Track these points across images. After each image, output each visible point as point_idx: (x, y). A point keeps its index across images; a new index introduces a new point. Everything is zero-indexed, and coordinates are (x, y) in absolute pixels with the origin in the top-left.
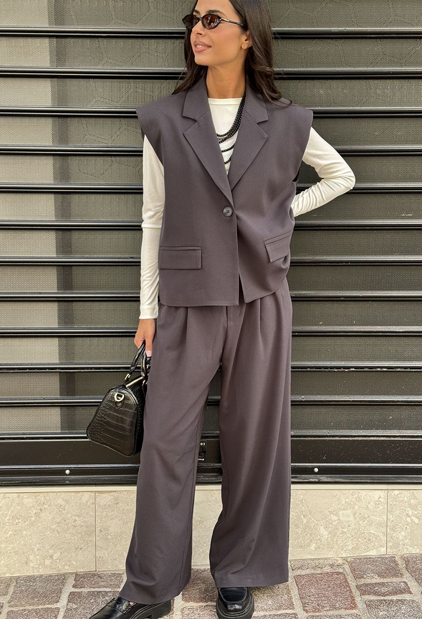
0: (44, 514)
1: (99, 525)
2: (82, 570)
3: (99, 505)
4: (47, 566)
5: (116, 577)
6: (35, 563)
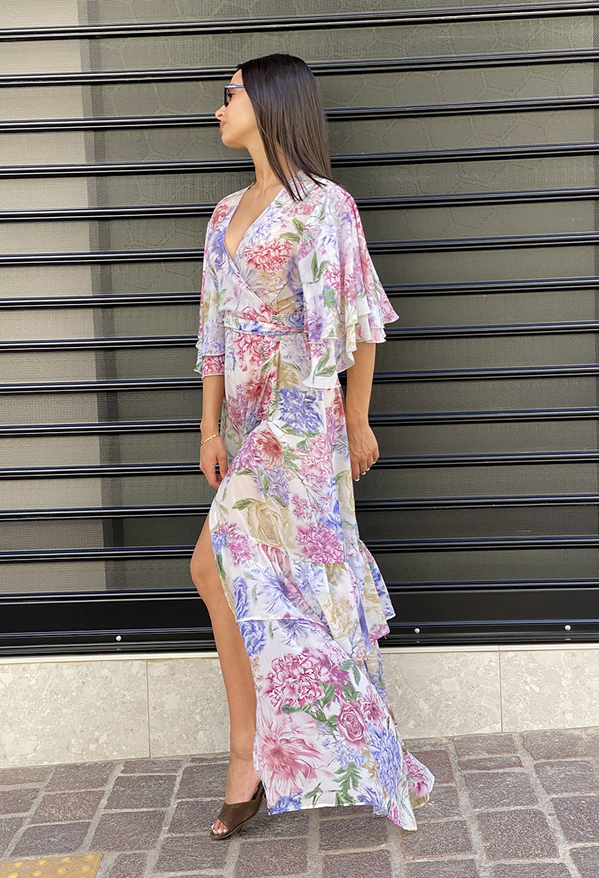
0: (87, 688)
1: (152, 701)
2: (133, 757)
3: (152, 677)
4: (92, 752)
5: (174, 763)
6: (77, 749)
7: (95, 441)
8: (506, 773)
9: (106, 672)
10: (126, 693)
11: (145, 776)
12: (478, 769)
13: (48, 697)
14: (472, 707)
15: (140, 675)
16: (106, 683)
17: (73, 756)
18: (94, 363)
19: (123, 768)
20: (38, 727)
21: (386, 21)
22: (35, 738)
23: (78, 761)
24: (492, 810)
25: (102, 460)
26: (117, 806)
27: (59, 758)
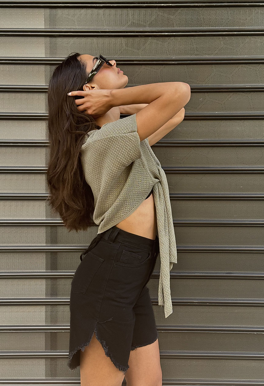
7: (44, 282)
18: (45, 234)
21: (236, 33)
25: (46, 295)
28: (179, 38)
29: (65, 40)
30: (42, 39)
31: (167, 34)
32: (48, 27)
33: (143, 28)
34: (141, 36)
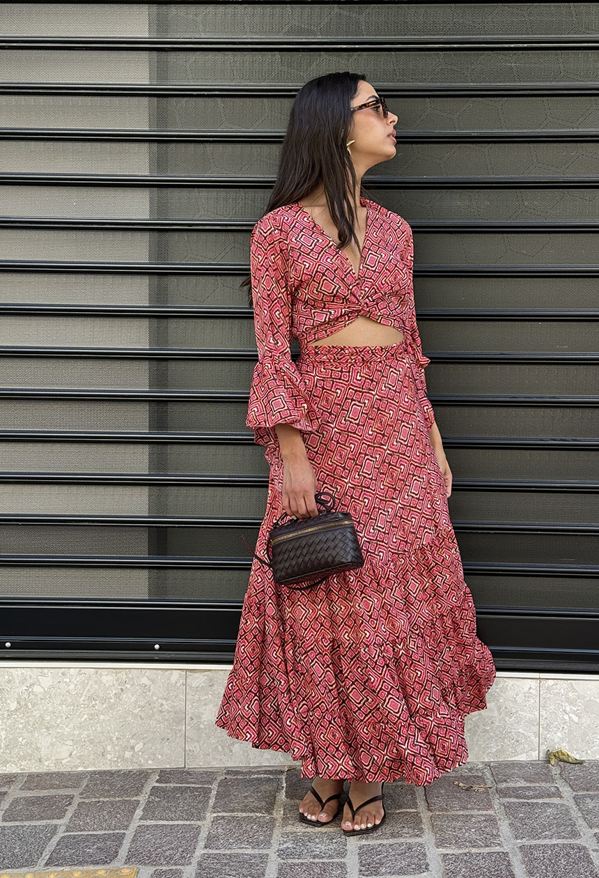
0: (125, 695)
1: (189, 711)
2: (168, 766)
3: (191, 687)
4: (127, 760)
5: (209, 775)
6: (113, 756)
7: (145, 450)
8: (546, 803)
9: (145, 681)
10: (164, 702)
11: (181, 787)
12: (517, 797)
13: (86, 702)
14: (509, 733)
15: (179, 684)
16: (145, 691)
17: (109, 762)
18: (147, 372)
19: (158, 777)
20: (75, 732)
21: (456, 46)
22: (71, 743)
23: (113, 768)
24: (534, 842)
26: (153, 817)
27: (94, 765)
28: (365, 53)
29: (182, 55)
30: (145, 55)
31: (345, 46)
32: (155, 35)
33: (307, 37)
34: (304, 50)
